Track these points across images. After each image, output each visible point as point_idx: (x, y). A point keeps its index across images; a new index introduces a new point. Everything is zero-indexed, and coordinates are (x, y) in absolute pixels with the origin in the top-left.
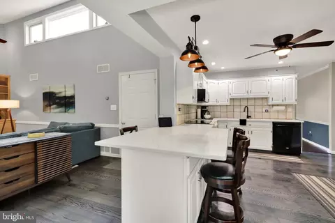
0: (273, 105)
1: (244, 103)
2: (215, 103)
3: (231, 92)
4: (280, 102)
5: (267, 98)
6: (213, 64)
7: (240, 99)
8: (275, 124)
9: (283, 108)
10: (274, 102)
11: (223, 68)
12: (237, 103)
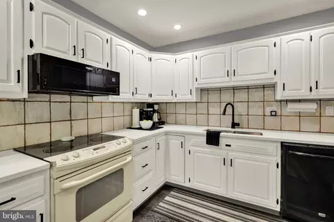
0: (287, 101)
1: (227, 97)
2: (168, 98)
3: (197, 75)
4: (304, 93)
5: (273, 86)
6: (142, 12)
7: (220, 90)
8: (287, 148)
9: (313, 107)
10: (288, 94)
11: (177, 27)
12: (214, 97)
